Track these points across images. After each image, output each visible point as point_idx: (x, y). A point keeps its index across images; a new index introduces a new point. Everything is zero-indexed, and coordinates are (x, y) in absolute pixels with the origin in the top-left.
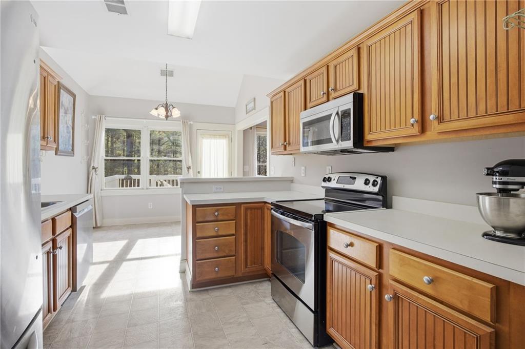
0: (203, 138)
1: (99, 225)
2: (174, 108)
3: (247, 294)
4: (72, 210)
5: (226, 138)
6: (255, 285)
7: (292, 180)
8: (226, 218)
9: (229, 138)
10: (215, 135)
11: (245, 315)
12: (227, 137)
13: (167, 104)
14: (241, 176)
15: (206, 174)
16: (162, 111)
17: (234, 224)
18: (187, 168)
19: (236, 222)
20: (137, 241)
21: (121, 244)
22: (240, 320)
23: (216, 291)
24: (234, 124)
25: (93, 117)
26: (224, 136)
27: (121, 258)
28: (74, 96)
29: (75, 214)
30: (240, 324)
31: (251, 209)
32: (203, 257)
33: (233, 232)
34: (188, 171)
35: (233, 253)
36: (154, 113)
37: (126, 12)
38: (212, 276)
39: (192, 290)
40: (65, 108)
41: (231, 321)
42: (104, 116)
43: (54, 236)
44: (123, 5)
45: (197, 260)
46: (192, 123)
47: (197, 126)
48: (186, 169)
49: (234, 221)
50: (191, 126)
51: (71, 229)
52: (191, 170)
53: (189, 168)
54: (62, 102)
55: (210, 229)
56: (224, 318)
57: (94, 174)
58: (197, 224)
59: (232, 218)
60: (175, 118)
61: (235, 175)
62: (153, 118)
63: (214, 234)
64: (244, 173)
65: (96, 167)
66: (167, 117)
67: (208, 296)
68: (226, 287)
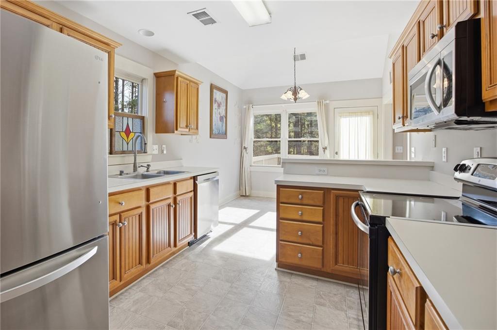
0: (341, 116)
1: (247, 195)
2: (301, 89)
3: (331, 295)
4: (195, 178)
5: (369, 114)
6: (348, 290)
7: (433, 167)
8: (311, 202)
9: (373, 114)
10: (355, 113)
11: (311, 315)
12: (371, 113)
13: (295, 87)
14: (389, 159)
15: (344, 156)
16: (290, 95)
17: (322, 211)
18: (323, 148)
19: (323, 209)
20: (266, 212)
21: (253, 212)
22: (302, 318)
23: (300, 278)
24: (382, 98)
25: (245, 107)
26: (367, 113)
27: (245, 224)
28: (226, 92)
29: (196, 182)
30: (298, 321)
31: (344, 197)
32: (287, 239)
33: (320, 220)
34: (324, 151)
35: (321, 244)
36: (284, 97)
37: (214, 21)
38: (296, 262)
39: (279, 269)
40: (218, 103)
41: (292, 314)
42: (251, 105)
43: (175, 195)
44: (209, 17)
45: (281, 241)
46: (328, 102)
47: (333, 105)
48: (322, 150)
49: (322, 208)
50: (327, 106)
51: (193, 192)
52: (327, 151)
53: (325, 149)
54: (215, 99)
55: (294, 212)
56: (288, 307)
57: (245, 153)
58: (281, 205)
59: (318, 204)
60: (304, 99)
61: (382, 158)
62: (284, 102)
63: (298, 217)
64: (395, 155)
65: (246, 147)
66: (295, 99)
67: (288, 280)
68: (313, 279)
